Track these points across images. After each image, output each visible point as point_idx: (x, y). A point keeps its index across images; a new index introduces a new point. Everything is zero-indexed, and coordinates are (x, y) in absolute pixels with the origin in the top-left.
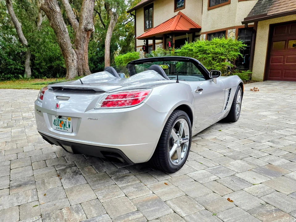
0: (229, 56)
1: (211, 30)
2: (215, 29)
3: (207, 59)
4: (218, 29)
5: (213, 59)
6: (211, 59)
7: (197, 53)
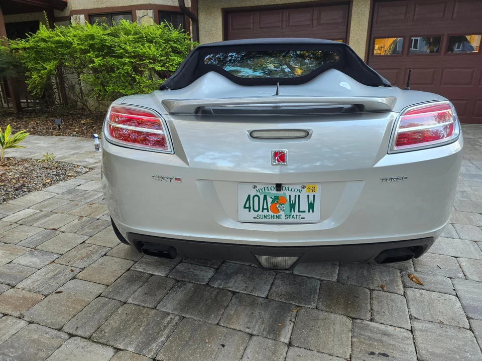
0: (171, 65)
1: (96, 7)
2: (104, 6)
3: (118, 69)
4: (113, 5)
5: (136, 69)
6: (129, 68)
7: (85, 52)
